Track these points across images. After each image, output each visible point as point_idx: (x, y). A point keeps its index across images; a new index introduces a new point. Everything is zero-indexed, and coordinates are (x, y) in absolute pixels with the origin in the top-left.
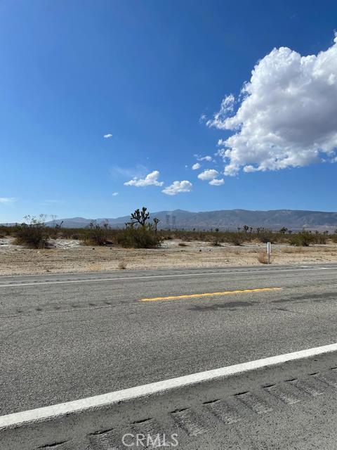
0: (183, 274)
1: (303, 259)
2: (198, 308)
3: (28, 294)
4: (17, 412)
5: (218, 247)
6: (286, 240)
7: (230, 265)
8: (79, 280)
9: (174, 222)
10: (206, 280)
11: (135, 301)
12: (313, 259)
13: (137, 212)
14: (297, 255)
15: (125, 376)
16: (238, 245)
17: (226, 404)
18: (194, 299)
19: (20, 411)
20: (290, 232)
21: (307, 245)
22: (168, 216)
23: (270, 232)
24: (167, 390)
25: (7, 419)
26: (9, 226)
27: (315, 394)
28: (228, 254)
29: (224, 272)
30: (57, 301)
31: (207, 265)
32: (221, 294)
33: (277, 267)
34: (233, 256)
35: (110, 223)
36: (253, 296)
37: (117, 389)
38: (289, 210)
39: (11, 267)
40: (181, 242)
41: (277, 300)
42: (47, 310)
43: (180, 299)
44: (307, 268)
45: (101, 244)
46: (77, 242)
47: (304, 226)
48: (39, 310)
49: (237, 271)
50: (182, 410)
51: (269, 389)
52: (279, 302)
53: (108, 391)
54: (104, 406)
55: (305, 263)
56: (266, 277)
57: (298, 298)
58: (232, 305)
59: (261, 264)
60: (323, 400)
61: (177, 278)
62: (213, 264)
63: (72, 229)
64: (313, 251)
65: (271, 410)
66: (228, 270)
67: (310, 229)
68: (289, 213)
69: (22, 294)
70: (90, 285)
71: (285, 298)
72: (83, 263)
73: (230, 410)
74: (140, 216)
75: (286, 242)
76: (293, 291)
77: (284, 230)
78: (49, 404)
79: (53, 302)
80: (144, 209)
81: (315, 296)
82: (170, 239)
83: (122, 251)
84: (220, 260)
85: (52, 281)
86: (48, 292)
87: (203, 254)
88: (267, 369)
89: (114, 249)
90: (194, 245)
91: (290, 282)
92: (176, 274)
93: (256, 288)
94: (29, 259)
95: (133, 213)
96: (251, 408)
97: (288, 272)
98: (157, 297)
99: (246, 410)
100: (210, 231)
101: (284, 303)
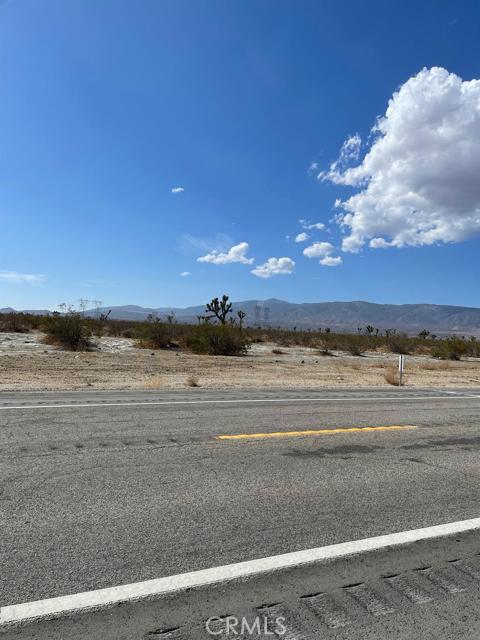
0: (278, 398)
1: (449, 379)
2: (297, 453)
3: (64, 421)
4: (53, 596)
5: (328, 358)
6: (426, 348)
7: (344, 386)
8: (133, 401)
9: (266, 317)
10: (310, 410)
11: (210, 438)
12: (466, 380)
13: (215, 302)
14: (443, 373)
15: (196, 553)
16: (358, 354)
17: (330, 599)
18: (292, 438)
19: (58, 596)
20: (434, 336)
21: (458, 359)
22: (258, 308)
23: (405, 336)
24: (251, 575)
25: (41, 606)
26: (36, 314)
27: (454, 590)
28: (342, 368)
29: (335, 397)
30: (103, 434)
31: (313, 384)
32: (330, 432)
33: (413, 391)
34: (349, 372)
35: (177, 315)
36: (376, 437)
37: (184, 571)
38: (434, 305)
39: (40, 377)
40: (275, 348)
41: (408, 444)
42: (90, 447)
43: (273, 438)
44: (455, 395)
45: (163, 347)
46: (130, 342)
47: (455, 328)
48: (79, 446)
49: (354, 397)
50: (272, 605)
51: (391, 580)
52: (412, 448)
53: (173, 573)
54: (168, 594)
55: (453, 386)
56: (394, 407)
57: (440, 443)
58: (345, 450)
59: (390, 386)
60: (464, 600)
61: (269, 405)
62: (320, 384)
63: (123, 322)
64: (466, 368)
65: (392, 611)
66: (341, 395)
67: (463, 333)
68: (433, 309)
69: (56, 420)
70: (148, 410)
71: (421, 442)
72: (138, 375)
73: (337, 608)
74: (219, 307)
75: (426, 353)
76: (433, 431)
77: (424, 334)
78: (95, 587)
79: (98, 435)
80: (225, 299)
81: (463, 441)
82: (259, 341)
83: (193, 359)
84: (331, 377)
85: (96, 402)
86: (91, 420)
87: (306, 368)
88: (390, 550)
89: (182, 355)
90: (294, 353)
91: (429, 417)
92: (267, 397)
93: (381, 426)
94: (64, 366)
95: (210, 302)
96: (366, 608)
97: (428, 401)
98: (241, 433)
99: (358, 610)
100: (317, 331)
101: (419, 450)
